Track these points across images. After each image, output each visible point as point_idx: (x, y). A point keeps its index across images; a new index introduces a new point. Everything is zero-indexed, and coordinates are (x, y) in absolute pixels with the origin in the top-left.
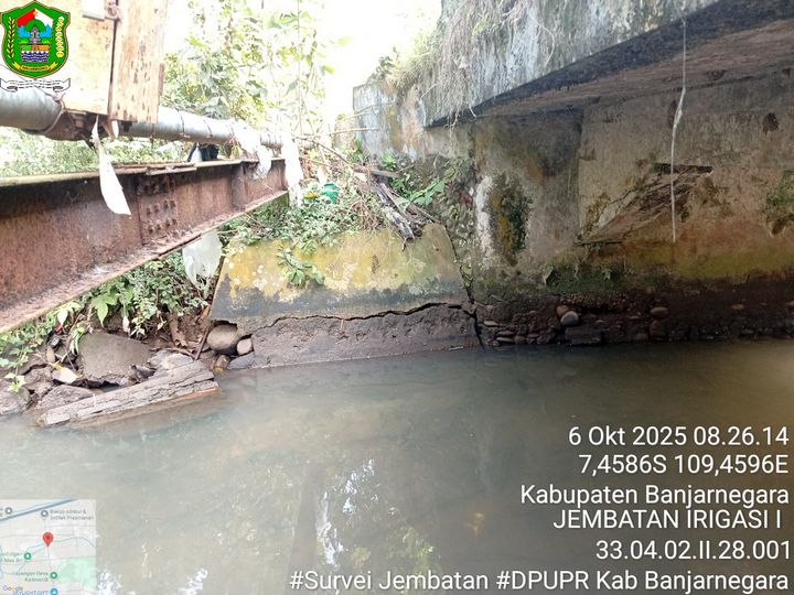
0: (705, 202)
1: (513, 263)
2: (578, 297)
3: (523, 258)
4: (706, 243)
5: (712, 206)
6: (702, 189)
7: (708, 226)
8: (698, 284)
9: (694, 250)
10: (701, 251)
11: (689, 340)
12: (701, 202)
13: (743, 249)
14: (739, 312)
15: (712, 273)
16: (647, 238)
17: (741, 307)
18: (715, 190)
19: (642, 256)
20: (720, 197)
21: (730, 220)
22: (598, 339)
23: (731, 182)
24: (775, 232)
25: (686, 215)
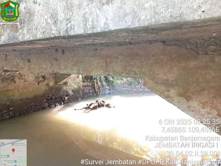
0: (20, 79)
4: (22, 89)
5: (22, 80)
6: (18, 75)
7: (22, 85)
8: (21, 100)
9: (19, 91)
10: (20, 91)
11: (21, 115)
12: (18, 79)
13: (31, 90)
14: (33, 105)
15: (24, 96)
16: (5, 89)
17: (33, 104)
18: (22, 76)
19: (4, 94)
20: (23, 77)
21: (27, 83)
23: (26, 73)
24: (38, 85)
25: (15, 82)
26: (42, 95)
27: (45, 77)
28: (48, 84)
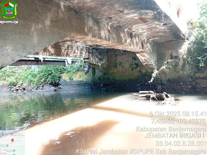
0: (120, 65)
1: (94, 76)
2: (103, 82)
3: (95, 75)
6: (119, 63)
7: (121, 70)
8: (120, 80)
9: (119, 74)
10: (120, 74)
13: (127, 74)
14: (128, 87)
15: (122, 79)
16: (112, 72)
17: (128, 85)
18: (121, 63)
19: (112, 75)
20: (122, 64)
21: (124, 69)
22: (105, 90)
23: (124, 62)
24: (132, 71)
25: (117, 68)
26: (134, 79)
27: (138, 65)
28: (140, 71)
